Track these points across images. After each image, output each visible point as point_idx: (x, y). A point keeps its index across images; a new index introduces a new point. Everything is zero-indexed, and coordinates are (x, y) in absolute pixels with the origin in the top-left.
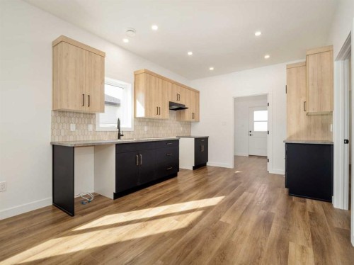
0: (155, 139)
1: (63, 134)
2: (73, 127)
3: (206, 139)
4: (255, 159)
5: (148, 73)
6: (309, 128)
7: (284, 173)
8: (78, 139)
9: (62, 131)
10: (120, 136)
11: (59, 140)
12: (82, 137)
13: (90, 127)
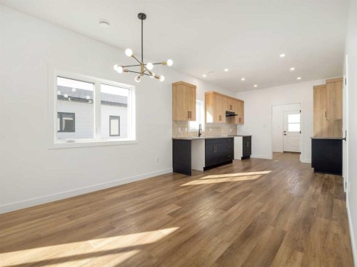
0: (217, 137)
1: (176, 134)
2: (179, 130)
3: (250, 137)
4: (289, 154)
5: (215, 93)
6: (329, 129)
7: (311, 162)
8: (181, 137)
9: (176, 132)
10: (200, 135)
11: (175, 137)
12: (183, 135)
13: (186, 130)
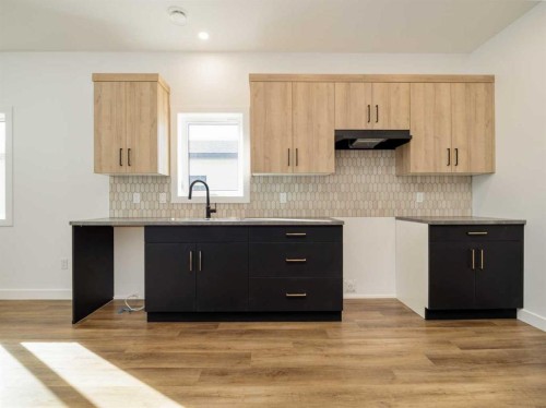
1: (124, 207)
2: (137, 198)
8: (145, 216)
9: (123, 203)
11: (119, 216)
12: (150, 212)
13: (163, 198)
